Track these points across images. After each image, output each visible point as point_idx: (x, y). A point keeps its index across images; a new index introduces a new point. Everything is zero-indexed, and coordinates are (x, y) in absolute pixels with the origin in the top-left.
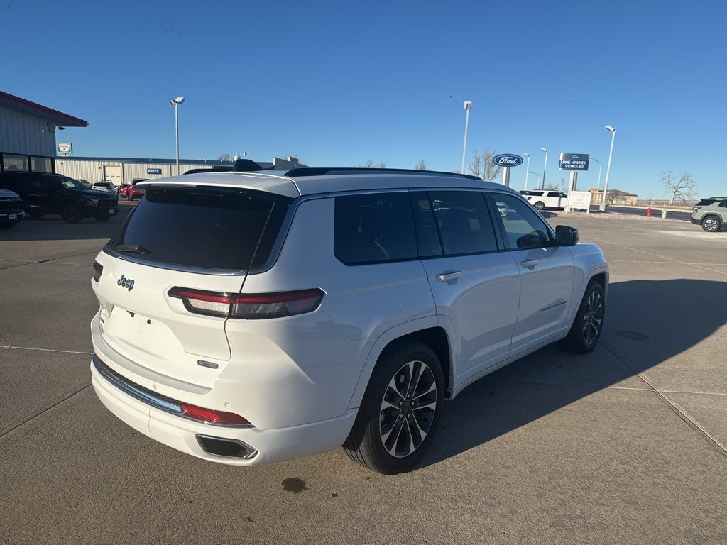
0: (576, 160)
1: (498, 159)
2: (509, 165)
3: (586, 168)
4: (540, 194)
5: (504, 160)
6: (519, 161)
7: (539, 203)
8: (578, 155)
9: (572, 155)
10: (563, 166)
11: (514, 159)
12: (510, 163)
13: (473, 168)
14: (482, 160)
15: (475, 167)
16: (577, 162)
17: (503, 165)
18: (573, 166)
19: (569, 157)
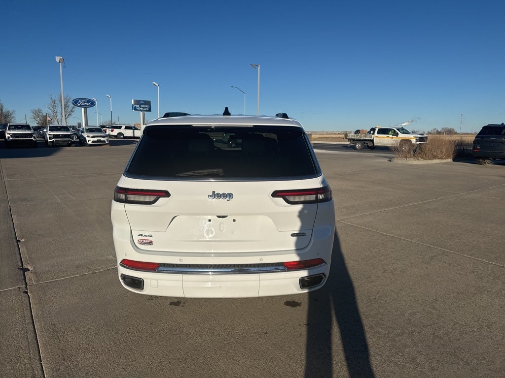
0: (143, 104)
1: (76, 102)
2: (85, 107)
3: (150, 110)
4: (120, 128)
5: (81, 103)
6: (93, 104)
7: (120, 134)
8: (144, 101)
9: (140, 101)
10: (135, 109)
11: (88, 102)
12: (86, 105)
13: (51, 108)
14: (57, 102)
15: (53, 108)
16: (144, 106)
17: (81, 106)
18: (142, 109)
19: (137, 102)
